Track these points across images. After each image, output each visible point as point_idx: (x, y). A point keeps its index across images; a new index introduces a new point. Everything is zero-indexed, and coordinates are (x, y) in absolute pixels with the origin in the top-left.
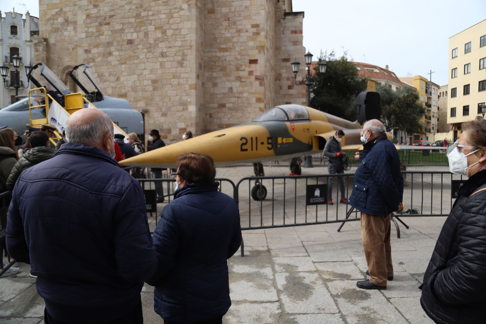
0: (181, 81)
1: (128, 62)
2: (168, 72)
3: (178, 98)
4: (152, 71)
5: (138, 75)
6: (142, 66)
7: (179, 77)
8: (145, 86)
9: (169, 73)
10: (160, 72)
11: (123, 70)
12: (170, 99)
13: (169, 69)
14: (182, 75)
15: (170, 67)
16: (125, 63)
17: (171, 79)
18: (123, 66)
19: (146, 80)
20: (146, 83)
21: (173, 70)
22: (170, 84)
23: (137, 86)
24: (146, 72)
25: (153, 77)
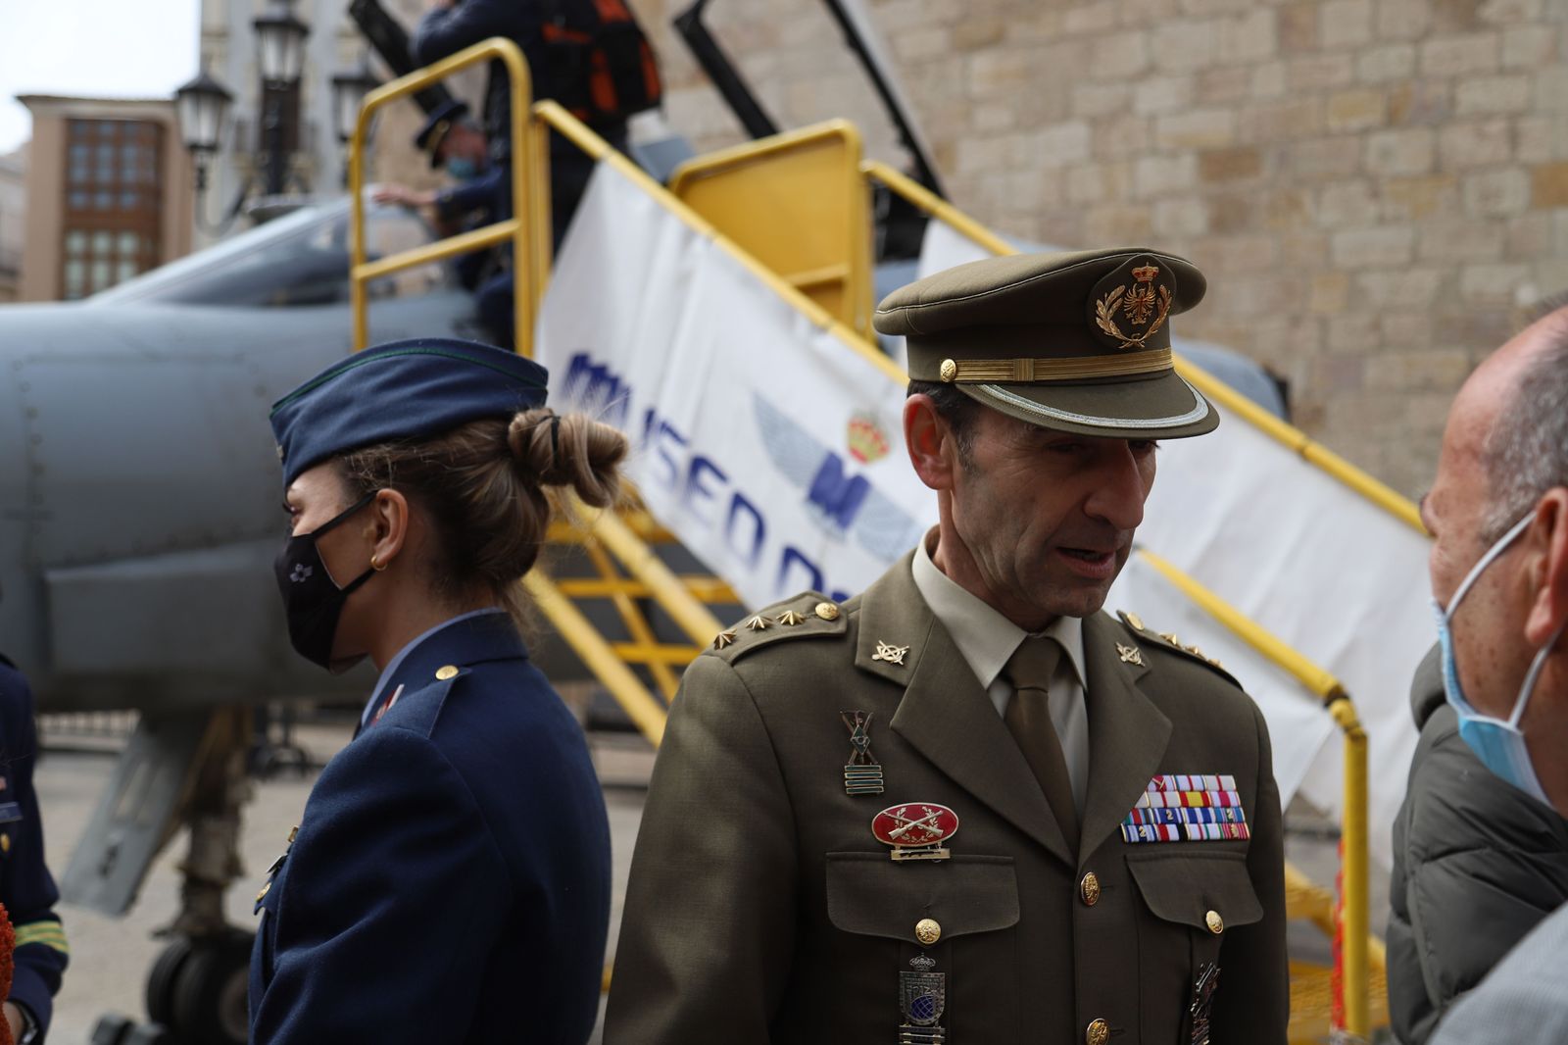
0: (1459, 142)
1: (1018, 30)
2: (1343, 75)
3: (1426, 280)
4: (1205, 85)
5: (1094, 122)
6: (1131, 50)
7: (1441, 116)
8: (1150, 201)
9: (1355, 84)
10: (1270, 83)
11: (977, 88)
12: (1355, 296)
13: (1355, 52)
14: (1472, 96)
15: (1360, 34)
16: (995, 40)
17: (1366, 132)
18: (982, 64)
19: (1154, 152)
20: (1151, 175)
21: (1394, 61)
22: (1360, 172)
23: (1086, 205)
24: (1154, 96)
25: (1215, 126)
